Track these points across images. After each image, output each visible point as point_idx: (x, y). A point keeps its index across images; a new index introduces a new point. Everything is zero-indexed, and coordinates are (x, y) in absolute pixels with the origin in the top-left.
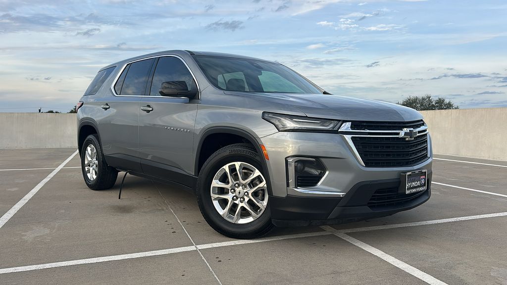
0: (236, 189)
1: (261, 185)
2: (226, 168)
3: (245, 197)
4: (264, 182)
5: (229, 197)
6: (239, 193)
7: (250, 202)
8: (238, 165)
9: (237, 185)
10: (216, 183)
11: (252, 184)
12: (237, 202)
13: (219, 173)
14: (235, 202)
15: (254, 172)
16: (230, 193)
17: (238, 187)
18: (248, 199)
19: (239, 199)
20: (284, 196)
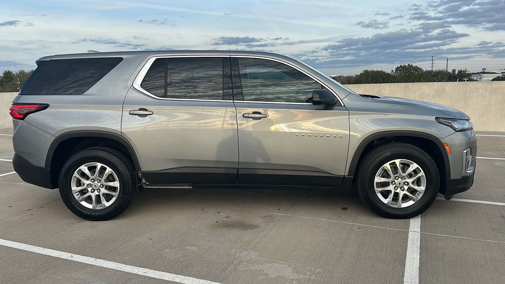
0: (396, 181)
1: (419, 175)
2: (387, 165)
3: (404, 186)
4: (422, 172)
5: (391, 188)
6: (400, 184)
7: (410, 190)
8: (397, 161)
10: (378, 179)
11: (410, 176)
12: (398, 191)
13: (380, 171)
14: (396, 191)
15: (411, 166)
16: (391, 185)
17: (398, 179)
18: (407, 187)
19: (399, 189)
20: (460, 177)
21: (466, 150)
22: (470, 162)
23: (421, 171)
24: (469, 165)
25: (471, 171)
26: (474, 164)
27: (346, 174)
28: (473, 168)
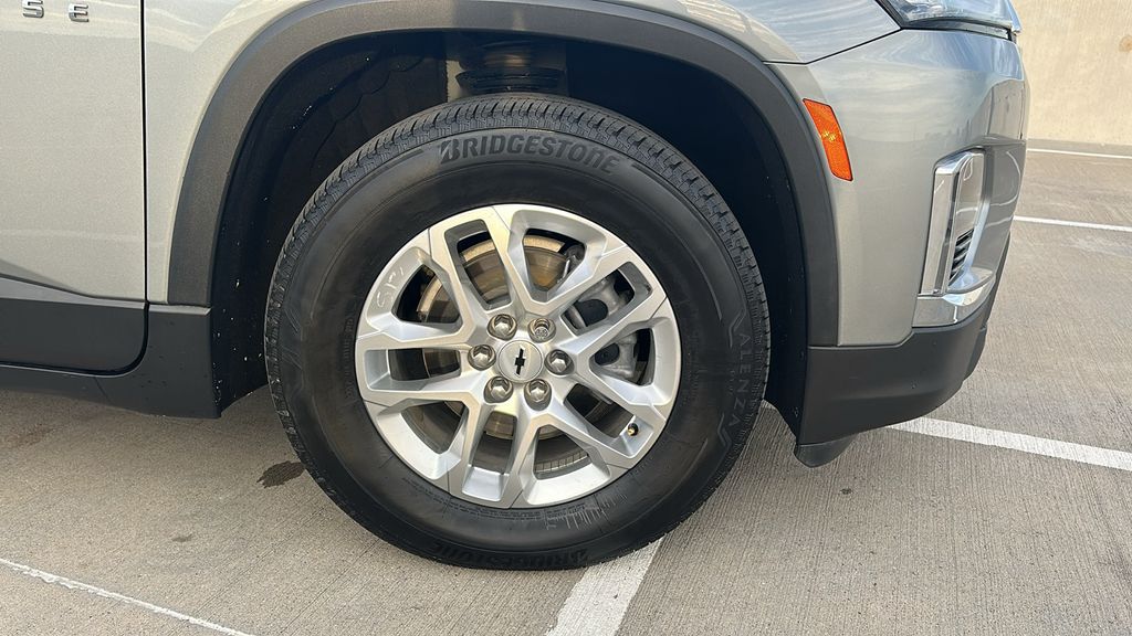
0: (499, 344)
1: (641, 313)
2: (431, 244)
3: (551, 379)
4: (658, 292)
5: (467, 386)
6: (520, 362)
7: (582, 401)
8: (500, 219)
9: (502, 326)
10: (381, 328)
11: (589, 312)
12: (508, 407)
13: (392, 278)
14: (501, 407)
15: (592, 250)
16: (467, 371)
17: (508, 337)
18: (569, 386)
19: (518, 394)
20: (895, 336)
21: (953, 157)
22: (974, 242)
23: (649, 289)
24: (970, 254)
25: (974, 296)
26: (996, 256)
27: (159, 291)
28: (987, 273)
